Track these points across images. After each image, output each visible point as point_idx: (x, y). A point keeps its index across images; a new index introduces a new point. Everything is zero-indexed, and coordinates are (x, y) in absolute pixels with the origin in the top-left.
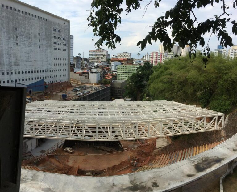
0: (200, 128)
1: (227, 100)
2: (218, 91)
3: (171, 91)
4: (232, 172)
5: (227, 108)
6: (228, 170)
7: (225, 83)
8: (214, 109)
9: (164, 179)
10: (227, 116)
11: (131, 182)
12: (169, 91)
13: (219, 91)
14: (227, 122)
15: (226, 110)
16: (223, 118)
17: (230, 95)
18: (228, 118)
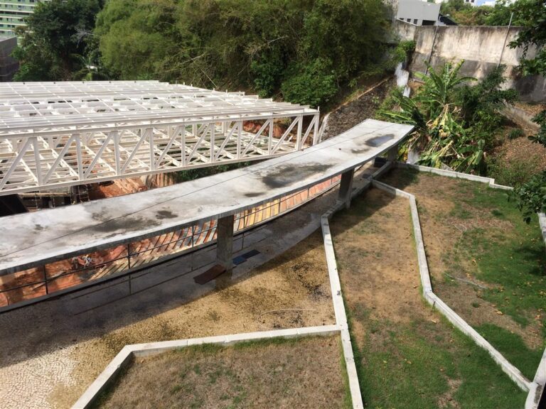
0: (259, 151)
1: (327, 71)
2: (304, 45)
3: (170, 54)
4: (348, 204)
5: (325, 93)
6: (338, 202)
7: (323, 20)
8: (294, 98)
9: (185, 203)
10: (326, 118)
11: (94, 216)
12: (164, 55)
13: (307, 46)
14: (326, 131)
15: (323, 98)
16: (316, 120)
17: (335, 58)
18: (329, 122)
